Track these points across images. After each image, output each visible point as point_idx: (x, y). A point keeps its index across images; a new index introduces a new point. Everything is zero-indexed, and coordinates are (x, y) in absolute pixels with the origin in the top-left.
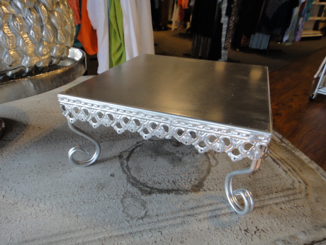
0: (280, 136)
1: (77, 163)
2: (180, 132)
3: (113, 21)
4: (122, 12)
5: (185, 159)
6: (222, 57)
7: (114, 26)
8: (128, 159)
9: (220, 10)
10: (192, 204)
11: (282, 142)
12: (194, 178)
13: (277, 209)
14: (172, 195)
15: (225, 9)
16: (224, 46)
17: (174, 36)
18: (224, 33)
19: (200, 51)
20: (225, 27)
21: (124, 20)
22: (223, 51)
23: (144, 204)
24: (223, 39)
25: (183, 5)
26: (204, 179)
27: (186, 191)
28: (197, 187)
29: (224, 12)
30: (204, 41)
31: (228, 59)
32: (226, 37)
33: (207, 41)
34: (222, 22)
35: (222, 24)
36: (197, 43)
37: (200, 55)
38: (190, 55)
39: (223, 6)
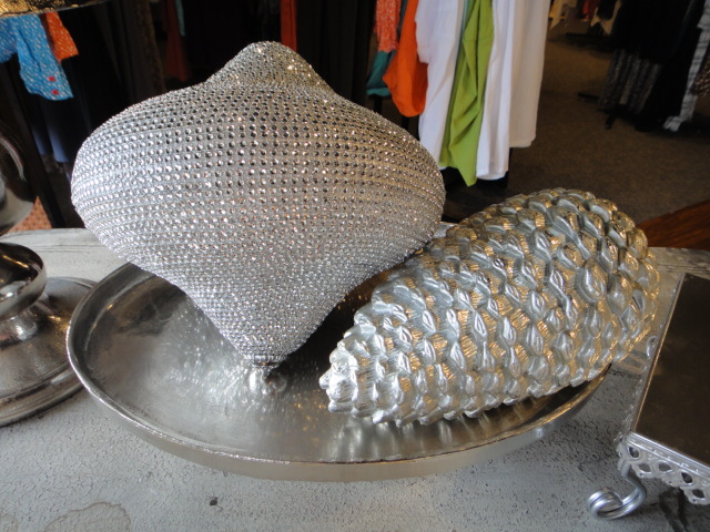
3: (469, 48)
4: (492, 31)
6: (682, 112)
7: (469, 59)
8: (682, 518)
16: (694, 85)
17: (553, 40)
18: (700, 53)
19: (626, 93)
20: (705, 37)
21: (495, 48)
22: (687, 98)
24: (694, 69)
30: (641, 69)
31: (695, 113)
32: (703, 64)
33: (650, 69)
34: (700, 26)
35: (700, 31)
36: (621, 72)
37: (623, 101)
38: (596, 98)
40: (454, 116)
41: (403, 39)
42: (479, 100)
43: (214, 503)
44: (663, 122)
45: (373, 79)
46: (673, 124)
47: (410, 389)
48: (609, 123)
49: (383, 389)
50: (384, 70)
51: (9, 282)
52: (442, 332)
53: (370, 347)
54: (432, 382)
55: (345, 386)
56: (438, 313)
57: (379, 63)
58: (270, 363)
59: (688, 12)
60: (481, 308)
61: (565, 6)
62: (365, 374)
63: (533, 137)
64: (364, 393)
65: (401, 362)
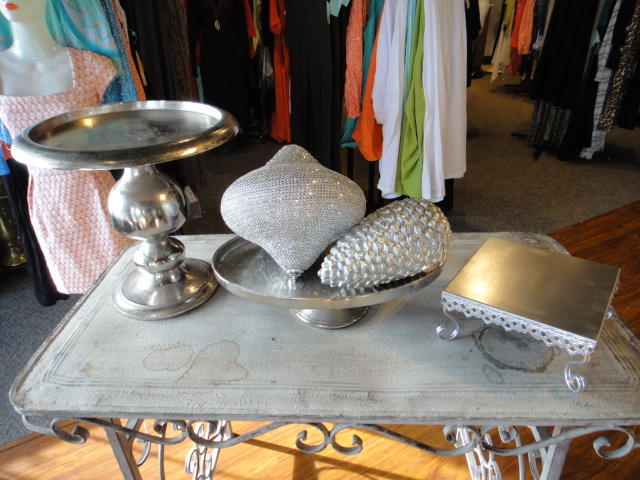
0: (632, 335)
1: (442, 338)
2: (534, 331)
3: (409, 114)
4: (424, 101)
5: (531, 345)
6: (593, 144)
7: (410, 121)
8: (480, 338)
9: (595, 59)
10: (537, 380)
11: (632, 340)
12: (539, 362)
13: (607, 394)
14: (521, 372)
15: (606, 56)
16: (599, 124)
17: (493, 91)
18: (600, 99)
19: (548, 131)
20: (603, 87)
21: (427, 113)
22: (595, 133)
23: (500, 375)
24: (598, 111)
25: (519, 48)
26: (547, 364)
27: (532, 371)
28: (542, 369)
29: (602, 62)
30: (557, 112)
31: (606, 144)
32: (604, 107)
33: (563, 114)
34: (596, 80)
35: (597, 83)
36: (542, 116)
37: (546, 138)
38: (525, 136)
39: (601, 51)
40: (403, 159)
41: (364, 109)
42: (419, 148)
43: (273, 339)
44: (579, 153)
45: (345, 136)
46: (588, 154)
47: (351, 273)
48: (536, 156)
49: (342, 272)
50: (353, 130)
51: (172, 253)
52: (362, 251)
53: (336, 257)
54: (359, 269)
55: (328, 272)
56: (361, 245)
57: (348, 126)
58: (297, 273)
59: (585, 70)
60: (376, 241)
61: (501, 64)
62: (335, 267)
63: (464, 170)
64: (335, 274)
65: (348, 262)
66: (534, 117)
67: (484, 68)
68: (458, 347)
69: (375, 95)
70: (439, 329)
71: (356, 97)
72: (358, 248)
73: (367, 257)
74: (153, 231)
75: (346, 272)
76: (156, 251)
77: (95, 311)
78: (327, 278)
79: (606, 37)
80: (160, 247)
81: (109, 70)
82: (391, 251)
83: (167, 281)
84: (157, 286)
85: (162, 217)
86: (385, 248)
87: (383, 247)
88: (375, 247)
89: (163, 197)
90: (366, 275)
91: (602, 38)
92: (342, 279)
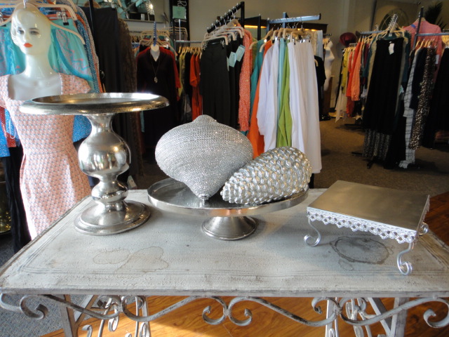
0: (443, 243)
1: (309, 244)
2: (372, 229)
3: (282, 128)
4: (291, 120)
5: (372, 249)
6: (407, 158)
7: (282, 132)
8: (336, 245)
9: (402, 103)
10: (377, 269)
11: (443, 246)
12: (379, 258)
13: (429, 277)
14: (366, 264)
15: (409, 101)
16: (410, 144)
17: (337, 128)
18: (408, 128)
19: (376, 150)
20: (409, 121)
21: (293, 127)
22: (407, 151)
23: (351, 266)
24: (408, 136)
25: (352, 97)
26: (385, 259)
27: (374, 263)
28: (381, 262)
29: (407, 105)
30: (381, 137)
31: (416, 159)
32: (412, 133)
33: (385, 138)
34: (404, 116)
35: (406, 118)
36: (371, 139)
37: (375, 154)
38: (361, 154)
39: (406, 98)
41: (252, 125)
43: (188, 246)
44: (399, 164)
46: (404, 165)
47: (244, 191)
48: (369, 166)
49: (237, 191)
51: (119, 191)
52: (251, 176)
53: (233, 181)
54: (249, 189)
55: (227, 191)
56: (250, 172)
58: (205, 197)
59: (396, 110)
60: (260, 170)
61: (341, 111)
62: (232, 187)
63: (321, 168)
64: (232, 192)
65: (241, 183)
66: (366, 141)
67: (331, 114)
68: (319, 250)
69: (259, 116)
70: (306, 238)
71: (246, 117)
72: (248, 175)
73: (255, 180)
74: (107, 171)
75: (240, 190)
76: (108, 187)
77: (61, 230)
78: (227, 195)
79: (407, 89)
80: (111, 185)
81: (85, 87)
82: (270, 177)
83: (113, 209)
84: (106, 212)
85: (114, 163)
86: (267, 175)
87: (265, 174)
88: (260, 174)
89: (116, 149)
90: (253, 193)
91: (405, 89)
92: (237, 196)
